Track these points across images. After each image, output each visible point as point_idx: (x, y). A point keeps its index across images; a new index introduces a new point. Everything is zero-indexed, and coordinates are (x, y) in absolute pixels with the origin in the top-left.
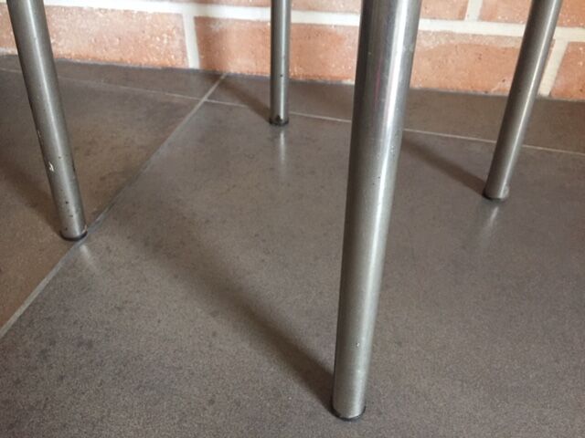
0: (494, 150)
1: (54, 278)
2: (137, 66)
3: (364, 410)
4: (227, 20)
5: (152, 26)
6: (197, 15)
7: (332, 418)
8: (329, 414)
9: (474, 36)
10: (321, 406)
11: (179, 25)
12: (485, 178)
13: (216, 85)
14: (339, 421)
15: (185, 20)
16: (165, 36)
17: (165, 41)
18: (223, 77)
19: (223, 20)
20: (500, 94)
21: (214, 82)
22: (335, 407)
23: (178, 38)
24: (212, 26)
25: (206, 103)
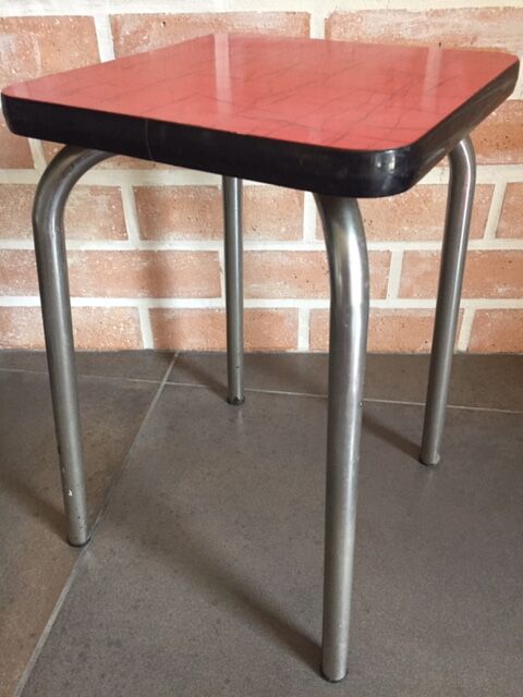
0: (424, 412)
1: (73, 585)
2: (94, 350)
3: (347, 672)
4: (179, 310)
5: (109, 318)
6: (152, 307)
7: (324, 682)
8: (320, 679)
9: (396, 310)
10: (313, 673)
11: (135, 316)
12: (419, 442)
13: (171, 366)
14: (329, 684)
15: (140, 311)
16: (122, 325)
17: (122, 329)
18: (176, 355)
19: (175, 309)
20: (424, 352)
21: (169, 363)
22: (325, 672)
23: (134, 325)
24: (165, 315)
25: (166, 386)
